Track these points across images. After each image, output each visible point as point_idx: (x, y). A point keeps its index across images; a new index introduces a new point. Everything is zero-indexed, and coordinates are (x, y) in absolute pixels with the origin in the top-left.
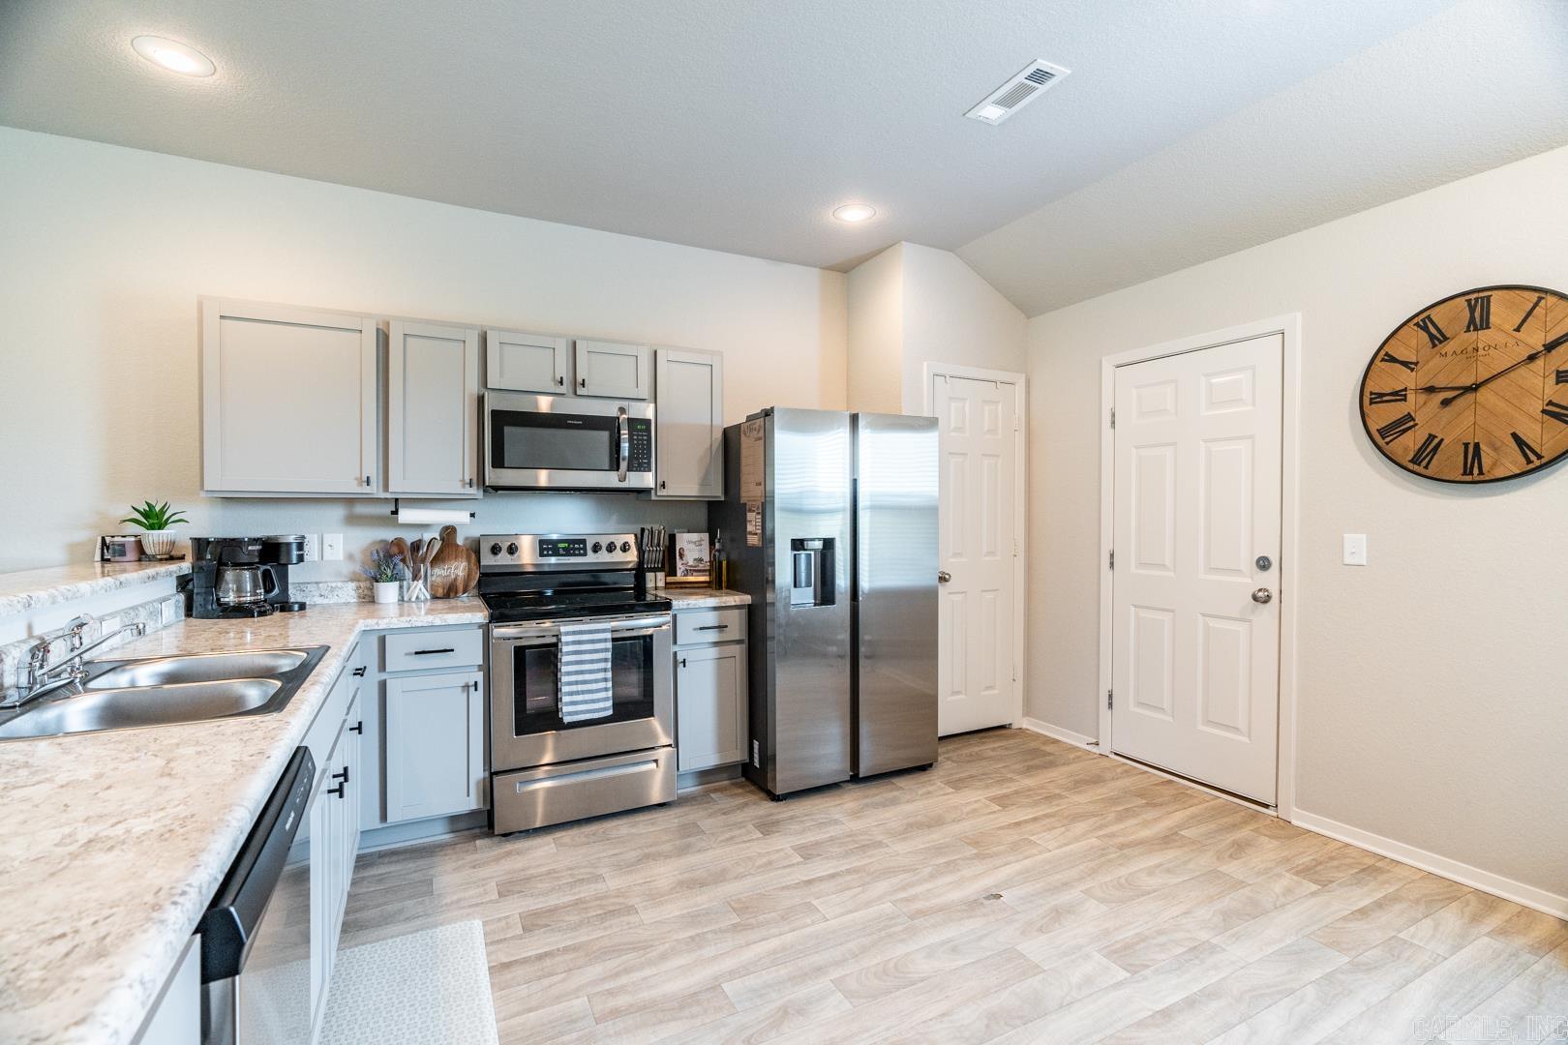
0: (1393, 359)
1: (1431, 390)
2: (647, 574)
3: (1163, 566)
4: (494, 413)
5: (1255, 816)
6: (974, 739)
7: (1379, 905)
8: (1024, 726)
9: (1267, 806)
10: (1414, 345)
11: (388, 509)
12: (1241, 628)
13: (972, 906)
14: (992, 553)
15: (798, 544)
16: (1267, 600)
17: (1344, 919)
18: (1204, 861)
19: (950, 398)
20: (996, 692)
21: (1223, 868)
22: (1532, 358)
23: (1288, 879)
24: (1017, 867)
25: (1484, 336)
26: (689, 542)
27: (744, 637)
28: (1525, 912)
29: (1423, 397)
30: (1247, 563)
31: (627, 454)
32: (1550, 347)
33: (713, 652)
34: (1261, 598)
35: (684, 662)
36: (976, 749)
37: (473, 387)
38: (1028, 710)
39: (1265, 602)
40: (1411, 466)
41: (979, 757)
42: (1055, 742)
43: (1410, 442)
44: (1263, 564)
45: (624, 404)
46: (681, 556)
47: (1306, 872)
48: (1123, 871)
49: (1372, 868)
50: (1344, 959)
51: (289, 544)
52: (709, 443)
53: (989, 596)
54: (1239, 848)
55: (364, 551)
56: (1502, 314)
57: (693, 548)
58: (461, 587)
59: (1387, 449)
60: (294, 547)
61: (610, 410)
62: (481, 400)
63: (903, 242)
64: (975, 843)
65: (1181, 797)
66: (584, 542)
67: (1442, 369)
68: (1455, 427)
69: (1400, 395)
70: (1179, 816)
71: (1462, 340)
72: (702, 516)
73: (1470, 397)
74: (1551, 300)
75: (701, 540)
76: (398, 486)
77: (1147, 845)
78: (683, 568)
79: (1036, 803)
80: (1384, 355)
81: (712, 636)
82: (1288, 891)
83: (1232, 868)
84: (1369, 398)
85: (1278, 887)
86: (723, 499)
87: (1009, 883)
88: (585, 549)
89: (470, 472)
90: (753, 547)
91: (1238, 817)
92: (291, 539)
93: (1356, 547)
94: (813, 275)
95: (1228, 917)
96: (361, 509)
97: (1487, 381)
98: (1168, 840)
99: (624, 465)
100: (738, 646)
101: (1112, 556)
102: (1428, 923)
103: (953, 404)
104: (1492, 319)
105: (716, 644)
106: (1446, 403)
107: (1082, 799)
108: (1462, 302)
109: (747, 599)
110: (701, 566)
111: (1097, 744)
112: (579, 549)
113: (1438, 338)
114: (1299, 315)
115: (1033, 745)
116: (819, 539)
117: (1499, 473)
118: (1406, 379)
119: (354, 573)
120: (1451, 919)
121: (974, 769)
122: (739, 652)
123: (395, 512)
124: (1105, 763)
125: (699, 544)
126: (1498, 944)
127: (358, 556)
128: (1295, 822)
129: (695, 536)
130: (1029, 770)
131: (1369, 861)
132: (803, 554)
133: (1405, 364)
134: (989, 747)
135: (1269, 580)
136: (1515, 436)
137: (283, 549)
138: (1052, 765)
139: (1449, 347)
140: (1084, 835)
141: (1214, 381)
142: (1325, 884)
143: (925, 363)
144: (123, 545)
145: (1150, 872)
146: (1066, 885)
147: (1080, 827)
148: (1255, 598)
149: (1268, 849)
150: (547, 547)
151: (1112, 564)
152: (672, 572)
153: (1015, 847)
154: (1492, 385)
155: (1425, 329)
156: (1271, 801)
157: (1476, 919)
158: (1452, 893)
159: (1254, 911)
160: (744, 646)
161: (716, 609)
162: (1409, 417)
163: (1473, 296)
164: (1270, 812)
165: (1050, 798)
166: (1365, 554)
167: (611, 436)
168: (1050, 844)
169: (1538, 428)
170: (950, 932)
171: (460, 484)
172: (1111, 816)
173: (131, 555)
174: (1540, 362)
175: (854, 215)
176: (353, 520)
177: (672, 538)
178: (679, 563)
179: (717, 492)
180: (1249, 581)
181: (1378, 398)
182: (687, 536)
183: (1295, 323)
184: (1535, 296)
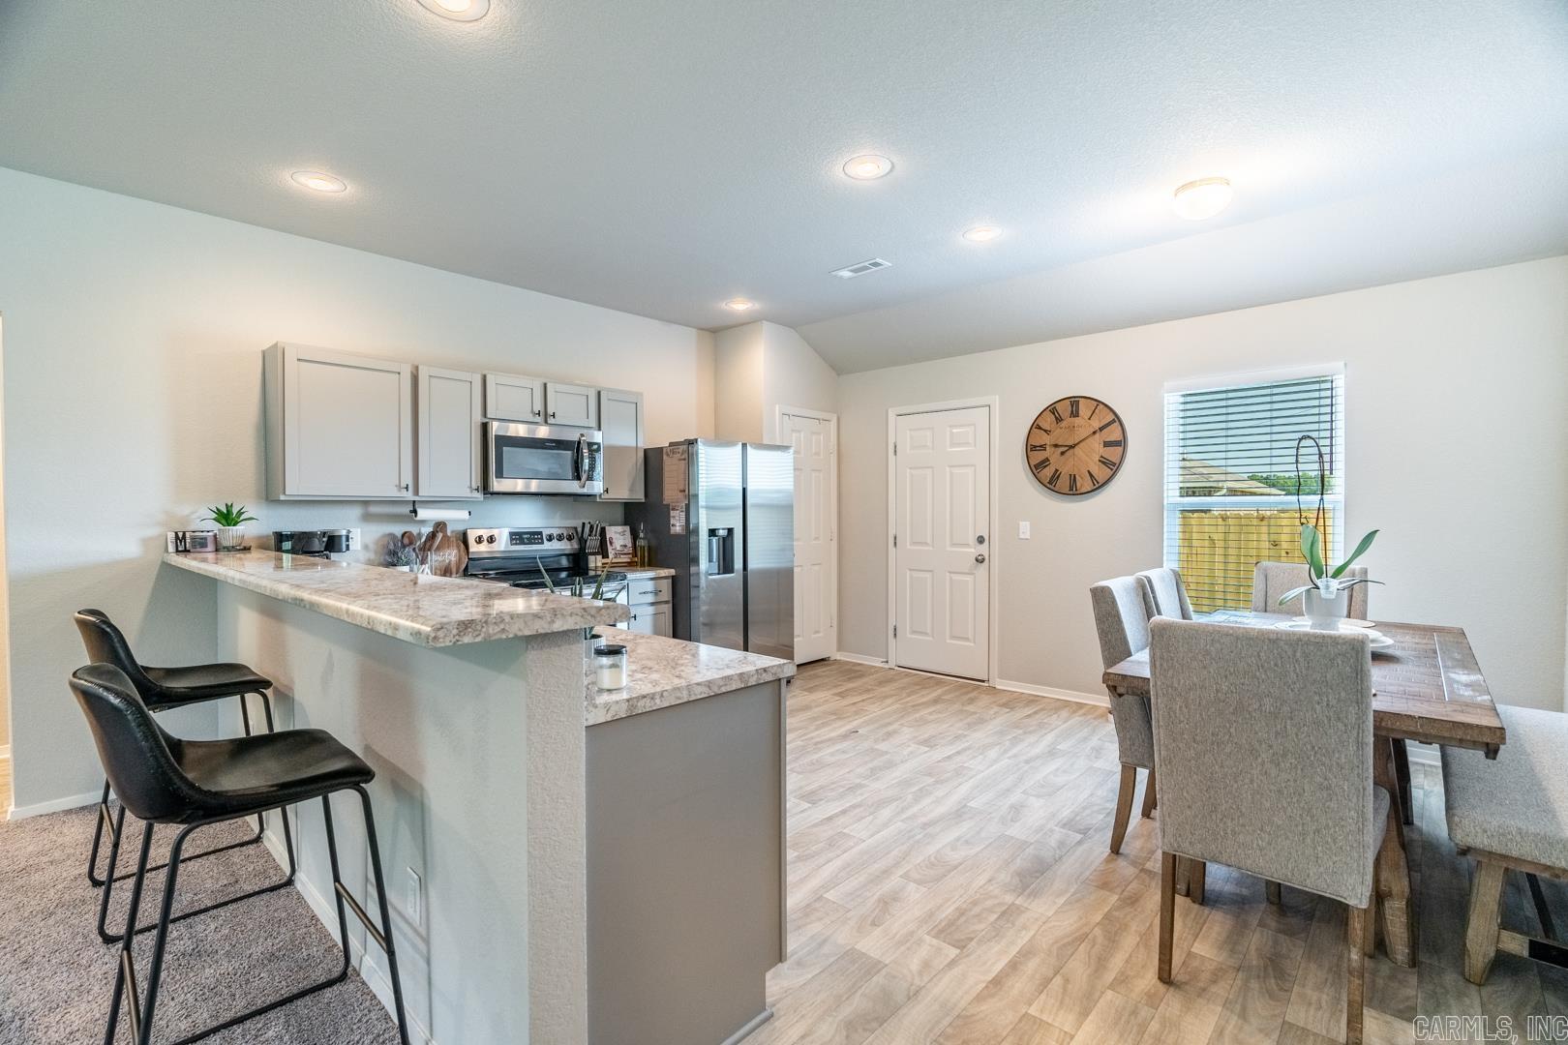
0: (1040, 428)
1: (1056, 446)
2: (590, 557)
3: (926, 544)
4: (497, 437)
5: (979, 687)
6: (809, 667)
7: (1036, 713)
8: (838, 658)
9: (983, 681)
10: (1048, 422)
11: (408, 508)
12: (969, 578)
13: (845, 737)
14: (817, 538)
15: (712, 532)
16: (982, 561)
17: (1021, 719)
18: (957, 706)
19: (793, 431)
20: (821, 635)
21: (965, 708)
22: (1094, 433)
23: (996, 709)
24: (862, 720)
25: (1077, 421)
26: (616, 532)
27: (671, 599)
28: (1095, 707)
29: (1053, 449)
30: (972, 540)
31: (587, 468)
32: (1101, 429)
33: (651, 610)
34: (980, 560)
35: (635, 617)
36: (812, 673)
37: (478, 418)
38: (840, 648)
39: (982, 562)
40: (1048, 485)
41: (817, 676)
42: (860, 664)
43: (1048, 472)
44: (981, 540)
45: (584, 431)
46: (611, 543)
47: (1004, 705)
48: (917, 715)
49: (1033, 700)
50: (1021, 731)
51: (340, 536)
52: (634, 461)
53: (816, 568)
54: (972, 701)
55: (377, 543)
56: (1084, 410)
57: (619, 538)
58: (454, 570)
59: (1038, 476)
60: (344, 539)
61: (574, 436)
62: (485, 427)
63: (764, 322)
64: (835, 714)
65: (939, 683)
66: (540, 533)
67: (1061, 435)
68: (1067, 466)
69: (1043, 447)
70: (940, 691)
71: (1068, 421)
72: (619, 514)
73: (1071, 451)
74: (1102, 406)
75: (625, 531)
76: (425, 492)
77: (926, 704)
78: (613, 552)
79: (860, 694)
80: (1036, 426)
81: (650, 598)
82: (995, 713)
83: (970, 708)
84: (1031, 448)
85: (992, 712)
86: (643, 501)
87: (860, 726)
88: (542, 539)
89: (477, 482)
90: (677, 536)
91: (970, 689)
92: (344, 533)
93: (1025, 529)
94: (691, 333)
95: (970, 726)
96: (374, 509)
97: (1078, 443)
98: (936, 701)
99: (584, 477)
100: (666, 606)
101: (895, 538)
102: (1056, 716)
103: (794, 435)
104: (1080, 412)
105: (652, 604)
106: (1063, 453)
107: (886, 689)
108: (1068, 402)
109: (672, 572)
110: (626, 551)
111: (887, 662)
112: (538, 539)
113: (1059, 419)
114: (997, 397)
115: (848, 667)
116: (723, 529)
117: (1084, 490)
118: (1046, 439)
119: (369, 560)
120: (1064, 713)
121: (817, 682)
122: (667, 609)
123: (415, 512)
124: (892, 672)
125: (623, 533)
126: (1081, 718)
127: (372, 546)
128: (998, 687)
129: (620, 529)
130: (850, 679)
131: (1031, 698)
132: (714, 540)
133: (1045, 431)
134: (819, 670)
135: (983, 549)
136: (1089, 472)
137: (336, 540)
138: (862, 676)
139: (1063, 424)
140: (892, 704)
141: (954, 431)
142: (1012, 709)
143: (777, 406)
144: (205, 539)
145: (930, 714)
146: (890, 724)
147: (889, 701)
148: (977, 560)
149: (985, 699)
150: (517, 537)
151: (895, 543)
152: (605, 555)
153: (856, 713)
154: (1081, 444)
155: (1054, 414)
156: (986, 678)
157: (1074, 712)
158: (1066, 704)
159: (982, 721)
160: (671, 605)
161: (652, 579)
162: (1047, 460)
163: (1072, 400)
164: (986, 684)
165: (868, 691)
166: (1028, 533)
167: (573, 454)
168: (875, 710)
169: (1097, 468)
170: (838, 747)
171: (468, 490)
172: (904, 695)
173: (211, 547)
174: (1097, 435)
175: (740, 306)
176: (367, 518)
177: (603, 530)
178: (610, 548)
179: (639, 496)
180: (973, 550)
181: (1034, 448)
182: (613, 528)
183: (995, 400)
184: (1096, 403)
